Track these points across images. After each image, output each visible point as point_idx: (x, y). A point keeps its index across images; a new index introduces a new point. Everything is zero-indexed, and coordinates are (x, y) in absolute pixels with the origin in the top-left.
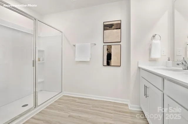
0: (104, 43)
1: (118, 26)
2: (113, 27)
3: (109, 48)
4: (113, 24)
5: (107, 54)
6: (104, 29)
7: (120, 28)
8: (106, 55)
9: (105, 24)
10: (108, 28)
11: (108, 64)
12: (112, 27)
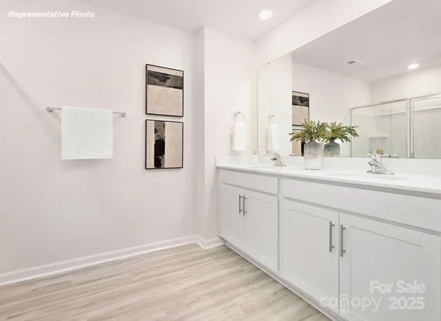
0: (146, 113)
1: (178, 83)
2: (168, 82)
3: (159, 128)
4: (168, 75)
5: (156, 141)
6: (148, 82)
7: (181, 88)
8: (154, 143)
9: (150, 68)
10: (157, 81)
11: (158, 164)
12: (165, 81)
